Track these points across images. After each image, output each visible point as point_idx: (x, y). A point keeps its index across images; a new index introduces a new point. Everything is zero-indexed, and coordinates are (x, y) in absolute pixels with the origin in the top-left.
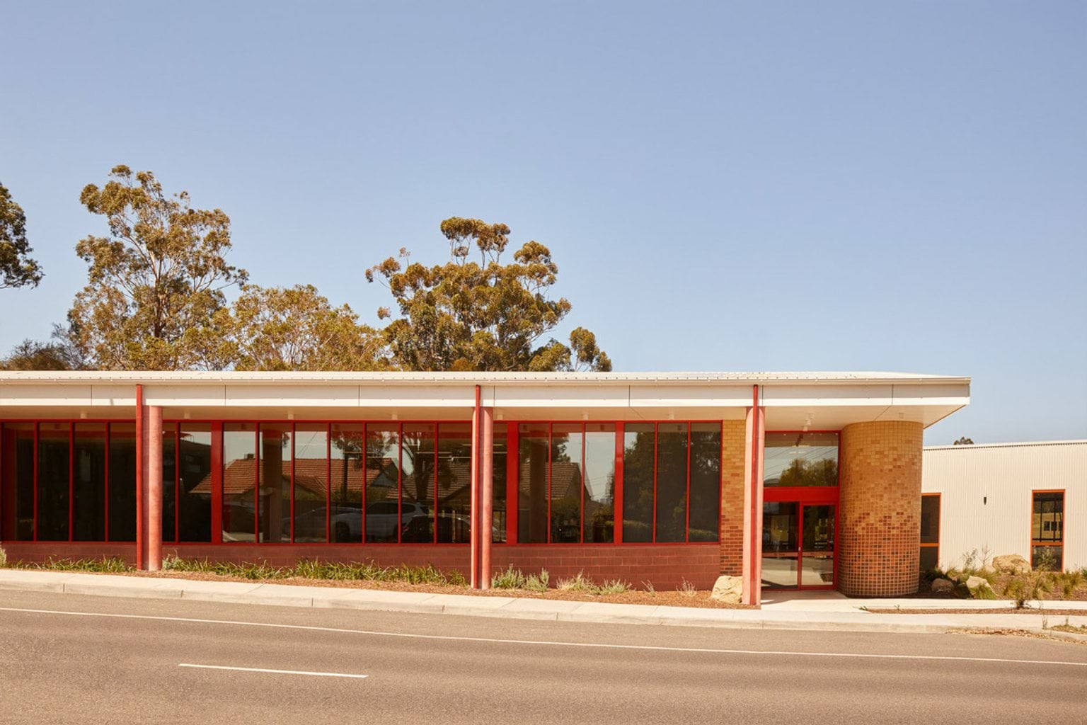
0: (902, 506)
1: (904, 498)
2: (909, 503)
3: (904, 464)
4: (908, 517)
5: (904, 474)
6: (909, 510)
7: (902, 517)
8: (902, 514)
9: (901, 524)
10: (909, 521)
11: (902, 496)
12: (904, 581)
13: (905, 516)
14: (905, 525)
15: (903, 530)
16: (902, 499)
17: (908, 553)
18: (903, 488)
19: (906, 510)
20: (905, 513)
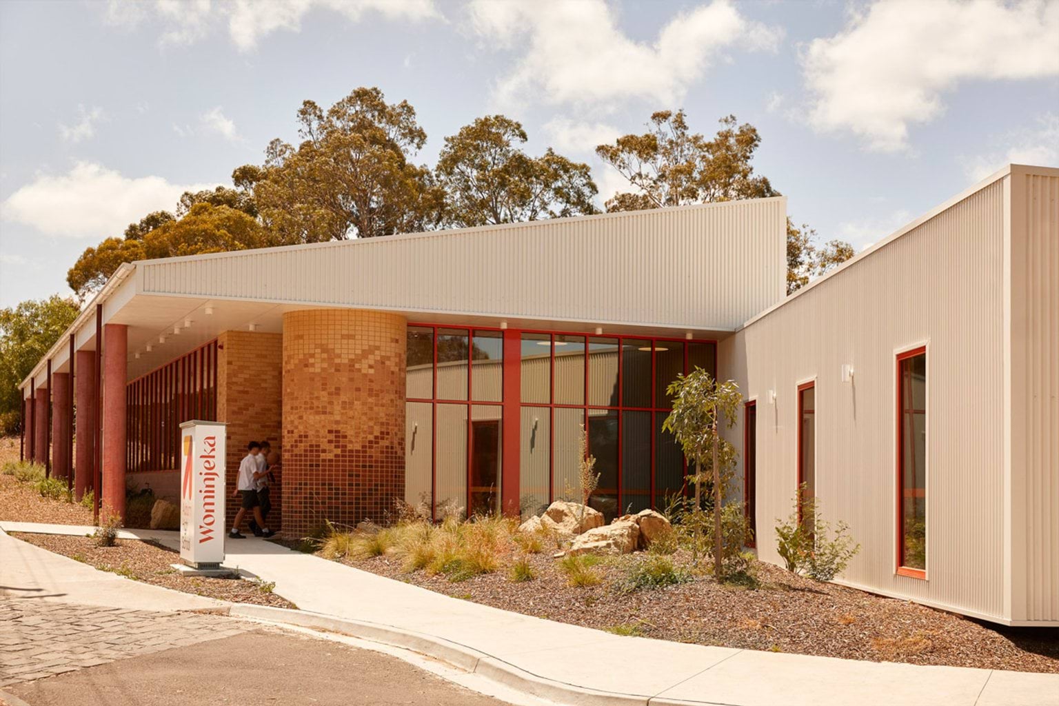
0: (292, 422)
1: (294, 411)
2: (301, 417)
3: (293, 367)
4: (300, 436)
5: (293, 380)
6: (301, 428)
7: (292, 437)
8: (292, 432)
9: (292, 446)
10: (301, 442)
11: (292, 408)
12: (296, 521)
13: (296, 435)
14: (296, 446)
15: (294, 453)
16: (292, 413)
17: (300, 484)
18: (292, 399)
19: (296, 427)
20: (295, 431)
